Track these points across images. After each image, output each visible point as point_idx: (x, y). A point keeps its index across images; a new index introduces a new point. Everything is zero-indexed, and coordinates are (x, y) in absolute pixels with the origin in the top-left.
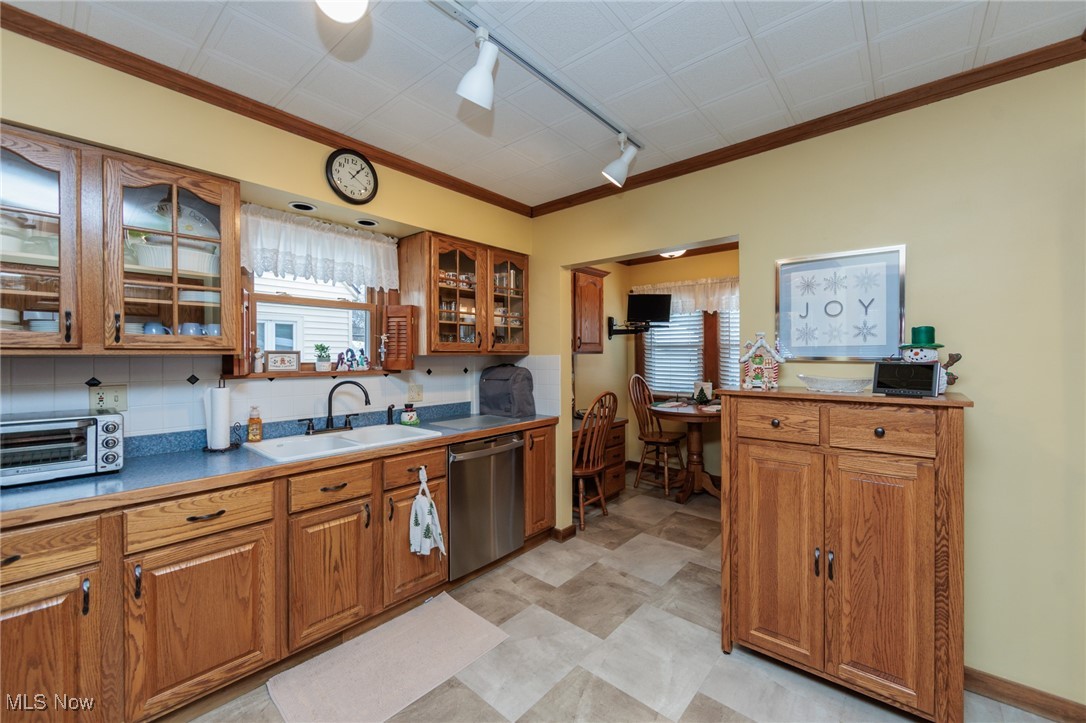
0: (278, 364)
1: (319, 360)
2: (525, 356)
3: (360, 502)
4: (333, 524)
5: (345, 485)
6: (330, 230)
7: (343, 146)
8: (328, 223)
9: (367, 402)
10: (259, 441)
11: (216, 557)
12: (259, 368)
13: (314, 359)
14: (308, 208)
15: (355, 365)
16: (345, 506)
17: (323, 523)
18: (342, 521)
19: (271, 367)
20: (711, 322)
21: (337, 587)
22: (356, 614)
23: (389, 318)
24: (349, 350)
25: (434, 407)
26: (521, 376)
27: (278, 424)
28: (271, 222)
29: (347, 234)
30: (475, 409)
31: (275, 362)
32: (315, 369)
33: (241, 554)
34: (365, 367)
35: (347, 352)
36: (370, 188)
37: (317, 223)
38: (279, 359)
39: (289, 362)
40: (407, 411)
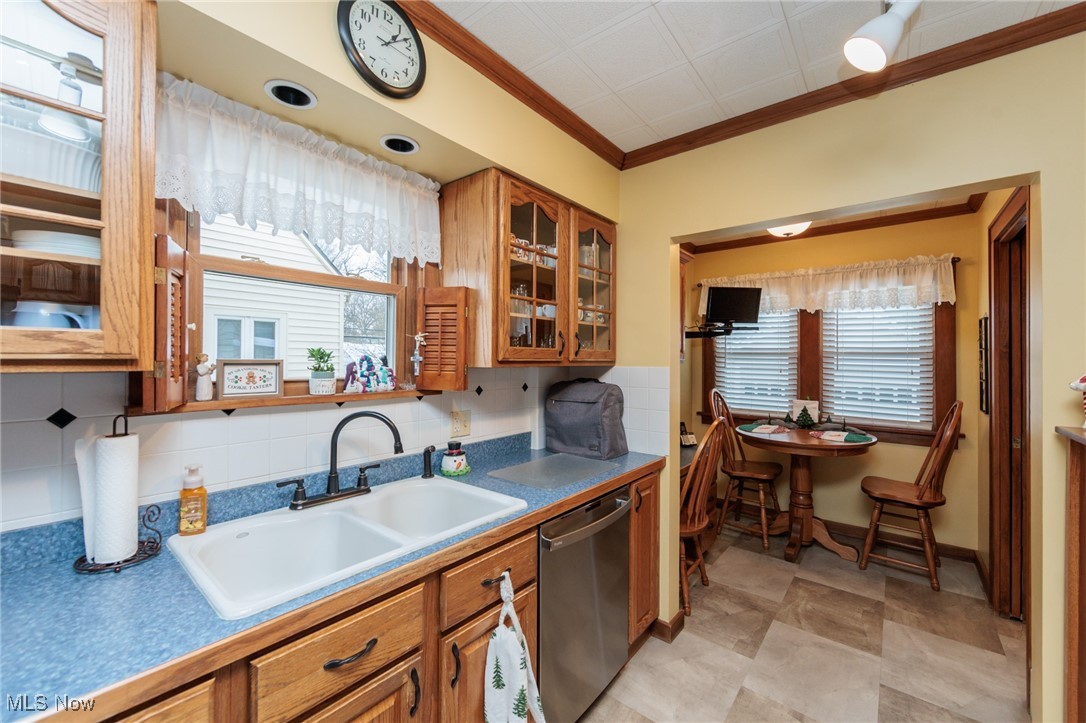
0: (243, 383)
1: (314, 377)
2: (612, 367)
3: (402, 666)
5: (374, 641)
6: (337, 155)
9: (398, 448)
10: (200, 531)
12: (204, 391)
13: (308, 375)
14: (301, 101)
15: (373, 383)
18: (367, 718)
19: (229, 390)
20: (809, 325)
23: (427, 306)
24: (366, 359)
25: (485, 443)
26: (613, 397)
27: (239, 492)
30: (537, 444)
31: (237, 379)
32: (308, 391)
34: (390, 386)
35: (362, 360)
36: (414, 72)
37: (315, 138)
38: (243, 375)
39: (263, 379)
40: (450, 455)
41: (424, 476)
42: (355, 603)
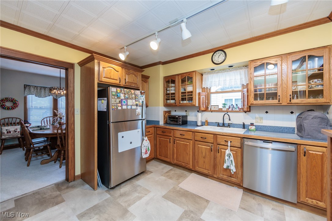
1: (223, 108)
2: (329, 105)
3: (210, 144)
4: (204, 146)
5: (206, 138)
6: (225, 72)
7: (215, 51)
8: (224, 70)
9: (230, 120)
10: (206, 125)
11: (184, 143)
12: (209, 109)
13: (222, 107)
14: (214, 70)
16: (206, 143)
17: (202, 145)
18: (206, 147)
21: (204, 162)
22: (209, 173)
23: (244, 94)
25: (268, 126)
26: (312, 117)
27: (213, 123)
28: (210, 75)
29: (230, 71)
31: (213, 108)
32: (222, 110)
33: (187, 144)
34: (237, 110)
35: (231, 105)
36: (224, 57)
37: (221, 71)
38: (214, 107)
39: (216, 108)
40: (251, 126)
41: (243, 128)
42: (204, 132)
